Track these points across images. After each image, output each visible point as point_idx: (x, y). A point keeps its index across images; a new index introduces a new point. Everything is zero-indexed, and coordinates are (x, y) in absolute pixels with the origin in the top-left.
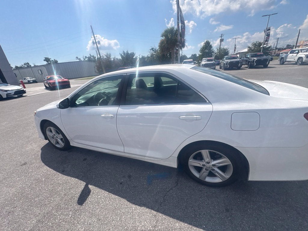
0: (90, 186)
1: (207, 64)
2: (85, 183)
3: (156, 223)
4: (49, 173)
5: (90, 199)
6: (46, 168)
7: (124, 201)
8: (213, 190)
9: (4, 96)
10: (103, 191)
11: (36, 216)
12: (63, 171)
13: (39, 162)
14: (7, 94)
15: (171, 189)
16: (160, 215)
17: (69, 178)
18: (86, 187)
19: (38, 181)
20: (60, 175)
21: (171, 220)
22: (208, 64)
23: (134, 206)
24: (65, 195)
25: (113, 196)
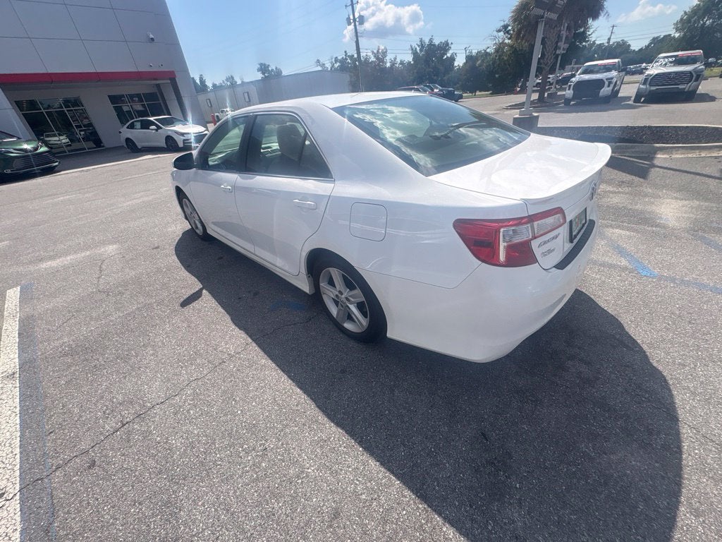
0: (204, 291)
1: (664, 74)
2: (201, 286)
3: (242, 351)
4: (173, 264)
5: (195, 304)
6: (175, 258)
7: (227, 318)
8: (352, 343)
9: (181, 145)
10: (214, 301)
11: (138, 303)
12: (189, 266)
13: (171, 250)
14: (184, 140)
15: (295, 324)
16: (254, 345)
17: (190, 275)
18: (201, 291)
19: (159, 270)
20: (183, 269)
21: (262, 353)
22: (670, 73)
23: (234, 327)
24: (174, 292)
25: (221, 309)
